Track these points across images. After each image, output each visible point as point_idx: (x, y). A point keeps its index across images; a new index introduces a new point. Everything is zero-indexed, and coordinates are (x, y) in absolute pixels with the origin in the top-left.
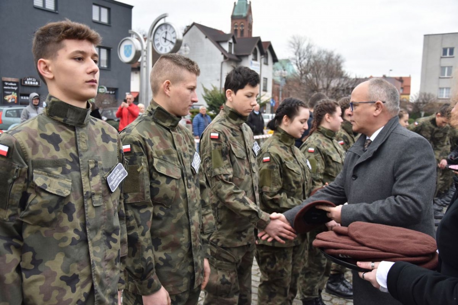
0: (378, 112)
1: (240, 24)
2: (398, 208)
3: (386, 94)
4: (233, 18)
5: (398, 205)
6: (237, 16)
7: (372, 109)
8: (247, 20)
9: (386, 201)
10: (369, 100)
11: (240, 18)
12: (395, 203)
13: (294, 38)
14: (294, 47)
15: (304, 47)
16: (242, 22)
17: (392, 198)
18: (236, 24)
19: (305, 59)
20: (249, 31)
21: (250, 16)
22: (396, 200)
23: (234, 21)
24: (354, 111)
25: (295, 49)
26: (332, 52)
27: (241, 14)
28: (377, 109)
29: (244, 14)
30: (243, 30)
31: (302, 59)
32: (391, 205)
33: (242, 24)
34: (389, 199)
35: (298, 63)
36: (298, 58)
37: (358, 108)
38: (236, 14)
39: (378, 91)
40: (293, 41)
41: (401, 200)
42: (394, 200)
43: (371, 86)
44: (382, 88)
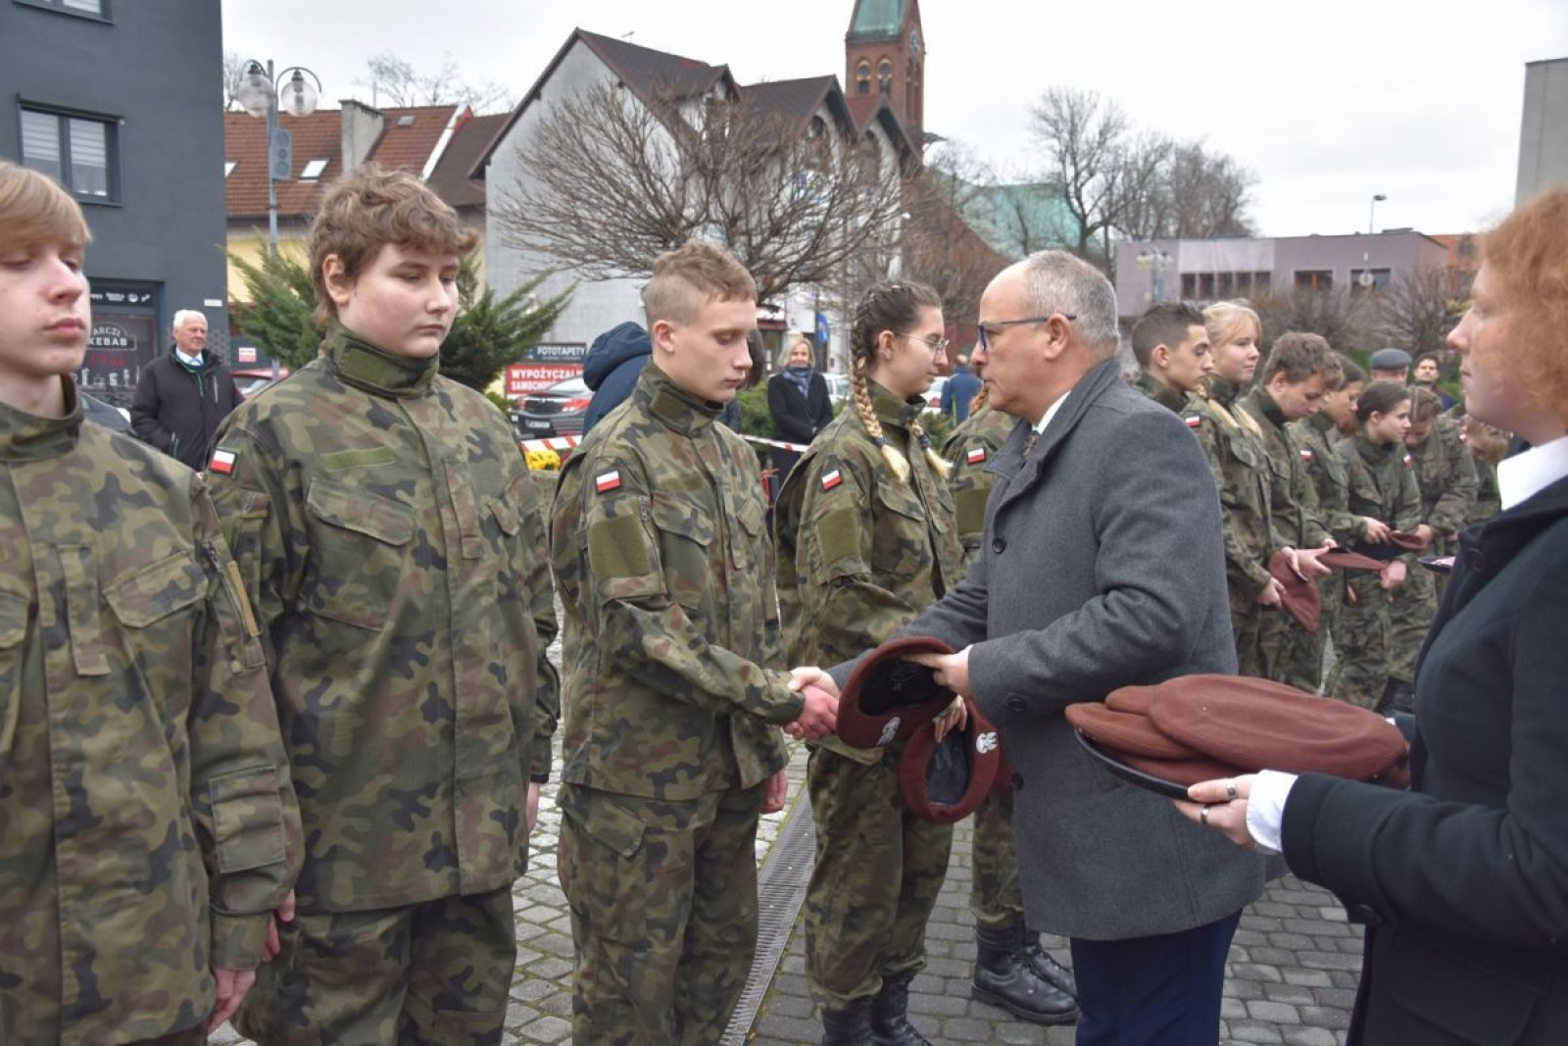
0: (1058, 346)
1: (879, 61)
2: (1115, 629)
3: (1075, 294)
4: (853, 41)
5: (1113, 620)
6: (866, 34)
7: (1040, 341)
8: (900, 49)
9: (1084, 613)
10: (1030, 314)
11: (878, 39)
12: (1106, 615)
13: (1055, 101)
14: (1057, 136)
15: (1090, 131)
16: (884, 56)
17: (1096, 602)
18: (864, 63)
19: (1092, 174)
20: (909, 85)
21: (914, 32)
22: (1106, 606)
23: (857, 55)
24: (989, 348)
25: (1059, 139)
26: (1197, 148)
27: (880, 27)
28: (1053, 339)
29: (892, 28)
30: (890, 81)
31: (1084, 174)
32: (1096, 625)
33: (885, 61)
34: (1089, 608)
35: (1072, 189)
36: (1070, 172)
37: (1001, 342)
38: (862, 28)
39: (1053, 287)
40: (1052, 114)
41: (1120, 602)
42: (1101, 608)
43: (1033, 275)
44: (1063, 276)
